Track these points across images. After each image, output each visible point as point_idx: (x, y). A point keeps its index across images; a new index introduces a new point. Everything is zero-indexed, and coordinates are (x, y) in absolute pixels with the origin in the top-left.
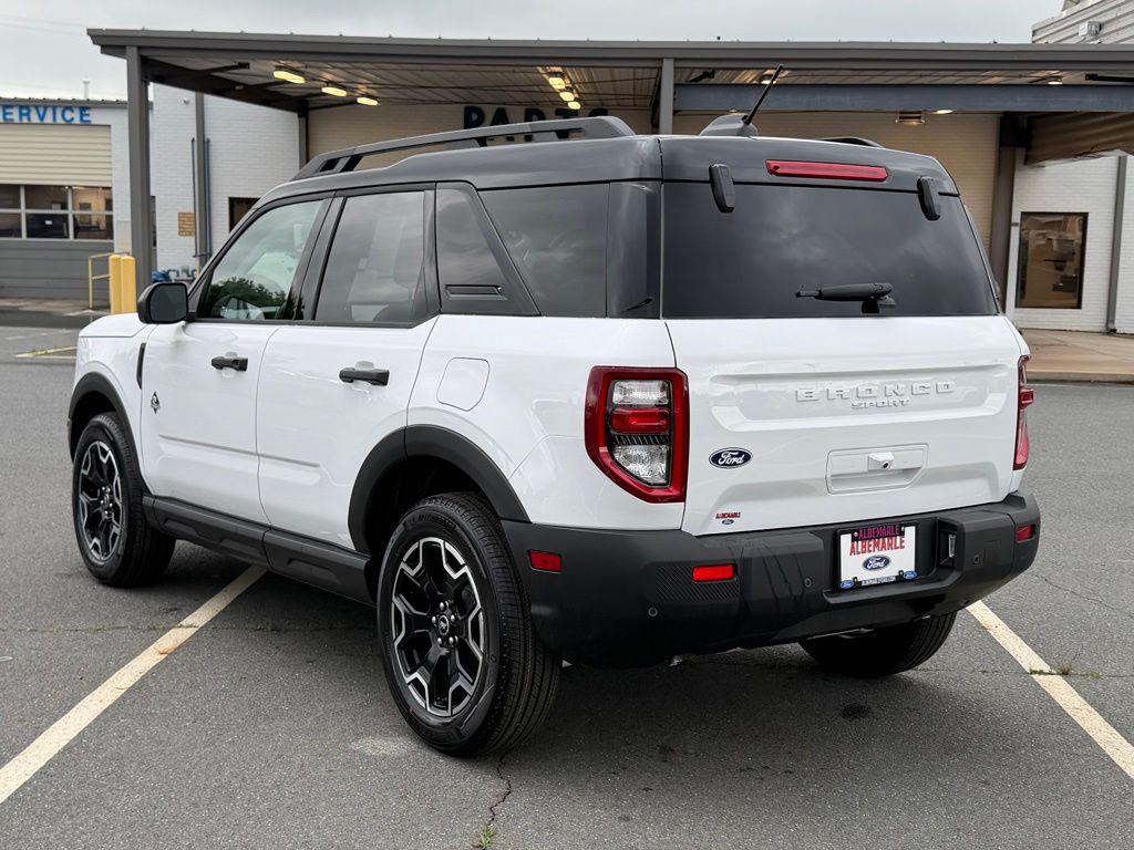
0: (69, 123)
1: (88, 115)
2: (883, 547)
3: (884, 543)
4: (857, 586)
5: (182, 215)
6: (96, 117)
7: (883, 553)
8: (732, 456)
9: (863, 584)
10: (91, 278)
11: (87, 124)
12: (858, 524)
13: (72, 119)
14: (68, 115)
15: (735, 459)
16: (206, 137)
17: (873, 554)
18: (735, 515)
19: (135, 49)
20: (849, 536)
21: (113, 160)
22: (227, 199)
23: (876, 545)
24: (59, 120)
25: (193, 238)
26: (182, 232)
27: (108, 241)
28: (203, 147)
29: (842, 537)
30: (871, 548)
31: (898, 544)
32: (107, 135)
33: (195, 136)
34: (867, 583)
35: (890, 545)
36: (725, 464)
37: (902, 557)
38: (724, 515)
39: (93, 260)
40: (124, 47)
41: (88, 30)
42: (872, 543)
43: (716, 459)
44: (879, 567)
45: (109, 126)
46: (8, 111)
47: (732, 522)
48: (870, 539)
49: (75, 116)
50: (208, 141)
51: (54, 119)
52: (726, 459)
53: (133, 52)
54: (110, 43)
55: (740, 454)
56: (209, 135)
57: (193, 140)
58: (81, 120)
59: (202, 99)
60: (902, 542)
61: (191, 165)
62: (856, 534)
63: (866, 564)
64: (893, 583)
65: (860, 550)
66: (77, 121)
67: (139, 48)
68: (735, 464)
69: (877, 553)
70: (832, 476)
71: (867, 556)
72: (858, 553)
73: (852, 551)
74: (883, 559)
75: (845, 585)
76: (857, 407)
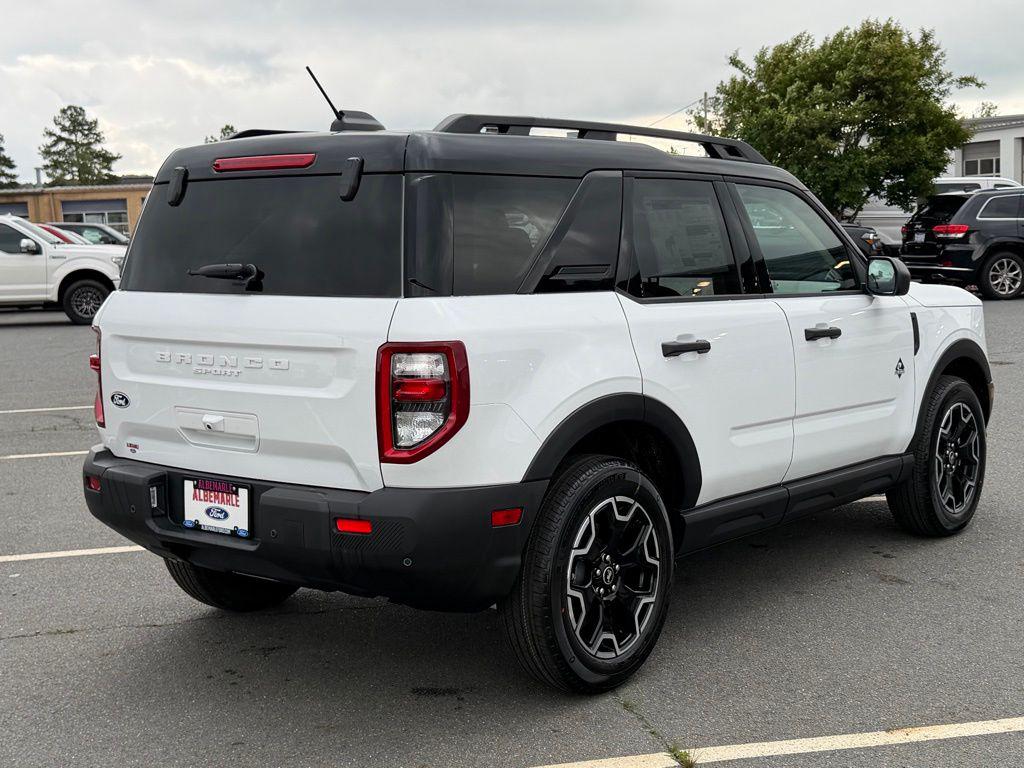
2: (223, 501)
3: (223, 497)
4: (197, 527)
7: (223, 506)
9: (203, 528)
12: (198, 474)
17: (214, 505)
18: (136, 447)
20: (192, 483)
23: (216, 497)
29: (186, 482)
30: (212, 499)
31: (234, 502)
34: (207, 529)
35: (228, 501)
37: (237, 516)
38: (130, 445)
42: (212, 494)
44: (219, 518)
47: (135, 451)
48: (211, 491)
60: (237, 501)
62: (196, 482)
63: (208, 511)
64: (229, 535)
65: (202, 497)
69: (217, 505)
70: (183, 429)
71: (209, 505)
72: (201, 500)
73: (195, 497)
74: (222, 511)
75: (188, 525)
76: (196, 373)
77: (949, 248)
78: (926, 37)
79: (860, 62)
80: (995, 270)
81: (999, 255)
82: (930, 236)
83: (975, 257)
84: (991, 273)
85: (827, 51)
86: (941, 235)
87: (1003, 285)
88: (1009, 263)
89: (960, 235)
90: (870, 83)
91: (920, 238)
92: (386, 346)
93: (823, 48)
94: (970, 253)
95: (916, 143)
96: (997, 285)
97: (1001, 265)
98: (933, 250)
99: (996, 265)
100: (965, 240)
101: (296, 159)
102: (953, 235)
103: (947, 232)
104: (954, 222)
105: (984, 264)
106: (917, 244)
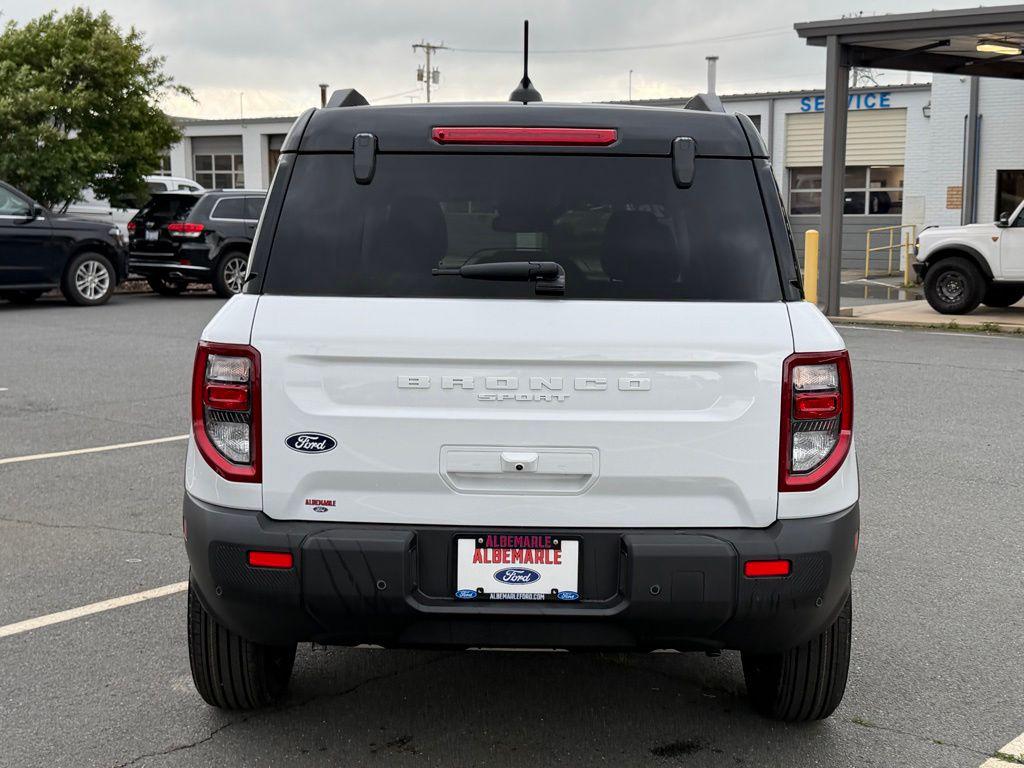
0: (871, 108)
1: (888, 100)
2: (529, 559)
3: (529, 554)
4: (481, 597)
5: (951, 189)
6: (894, 101)
7: (528, 566)
8: (311, 441)
9: (492, 597)
10: (868, 250)
11: (885, 108)
12: (486, 530)
13: (874, 104)
14: (871, 101)
15: (314, 444)
16: (979, 113)
17: (510, 565)
18: (329, 503)
19: (834, 38)
20: (472, 542)
21: (906, 140)
22: (995, 171)
23: (517, 556)
24: (863, 107)
25: (959, 211)
26: (950, 205)
27: (898, 215)
28: (975, 122)
29: (461, 542)
30: (509, 559)
31: (551, 558)
32: (903, 117)
33: (968, 113)
34: (498, 597)
35: (539, 558)
36: (302, 448)
37: (560, 574)
38: (315, 502)
39: (871, 233)
40: (825, 37)
41: (795, 25)
42: (510, 553)
43: (292, 442)
44: (520, 581)
45: (906, 108)
46: (820, 101)
47: (326, 510)
48: (508, 549)
49: (876, 101)
50: (981, 116)
51: (858, 106)
52: (305, 443)
53: (832, 40)
54: (813, 34)
55: (321, 439)
56: (982, 110)
57: (966, 117)
58: (882, 105)
59: (978, 82)
60: (557, 557)
61: (962, 141)
62: (481, 540)
63: (500, 575)
64: (541, 601)
65: (490, 558)
66: (878, 106)
67: (839, 36)
68: (315, 449)
69: (517, 565)
70: (451, 473)
71: (501, 566)
72: (487, 561)
73: (477, 558)
74: (526, 572)
75: (464, 595)
76: (485, 399)
77: (185, 246)
78: (133, 36)
79: (75, 50)
80: (229, 269)
81: (231, 255)
82: (165, 234)
83: (211, 256)
84: (226, 272)
85: (34, 32)
86: (176, 234)
87: (236, 284)
88: (240, 263)
89: (196, 234)
90: (90, 73)
91: (152, 236)
92: (793, 358)
93: (29, 29)
94: (207, 251)
95: (134, 139)
96: (230, 284)
97: (234, 264)
98: (170, 249)
99: (229, 264)
100: (201, 240)
101: (592, 134)
102: (189, 234)
103: (184, 231)
104: (188, 221)
105: (219, 263)
106: (148, 242)
